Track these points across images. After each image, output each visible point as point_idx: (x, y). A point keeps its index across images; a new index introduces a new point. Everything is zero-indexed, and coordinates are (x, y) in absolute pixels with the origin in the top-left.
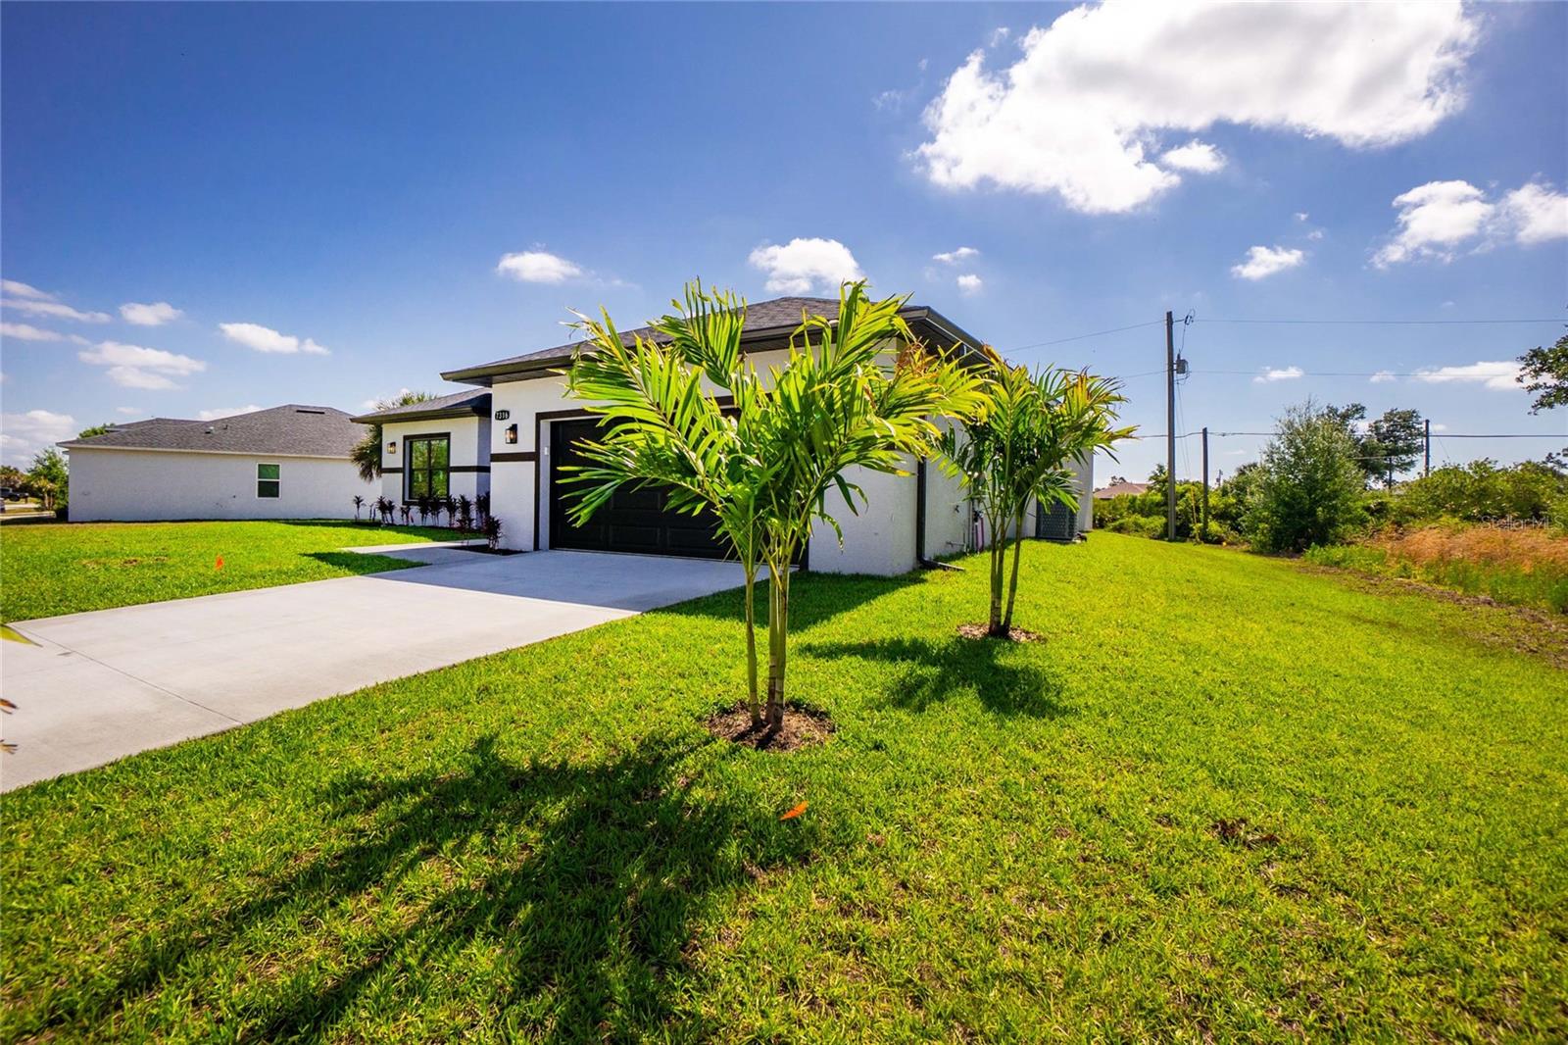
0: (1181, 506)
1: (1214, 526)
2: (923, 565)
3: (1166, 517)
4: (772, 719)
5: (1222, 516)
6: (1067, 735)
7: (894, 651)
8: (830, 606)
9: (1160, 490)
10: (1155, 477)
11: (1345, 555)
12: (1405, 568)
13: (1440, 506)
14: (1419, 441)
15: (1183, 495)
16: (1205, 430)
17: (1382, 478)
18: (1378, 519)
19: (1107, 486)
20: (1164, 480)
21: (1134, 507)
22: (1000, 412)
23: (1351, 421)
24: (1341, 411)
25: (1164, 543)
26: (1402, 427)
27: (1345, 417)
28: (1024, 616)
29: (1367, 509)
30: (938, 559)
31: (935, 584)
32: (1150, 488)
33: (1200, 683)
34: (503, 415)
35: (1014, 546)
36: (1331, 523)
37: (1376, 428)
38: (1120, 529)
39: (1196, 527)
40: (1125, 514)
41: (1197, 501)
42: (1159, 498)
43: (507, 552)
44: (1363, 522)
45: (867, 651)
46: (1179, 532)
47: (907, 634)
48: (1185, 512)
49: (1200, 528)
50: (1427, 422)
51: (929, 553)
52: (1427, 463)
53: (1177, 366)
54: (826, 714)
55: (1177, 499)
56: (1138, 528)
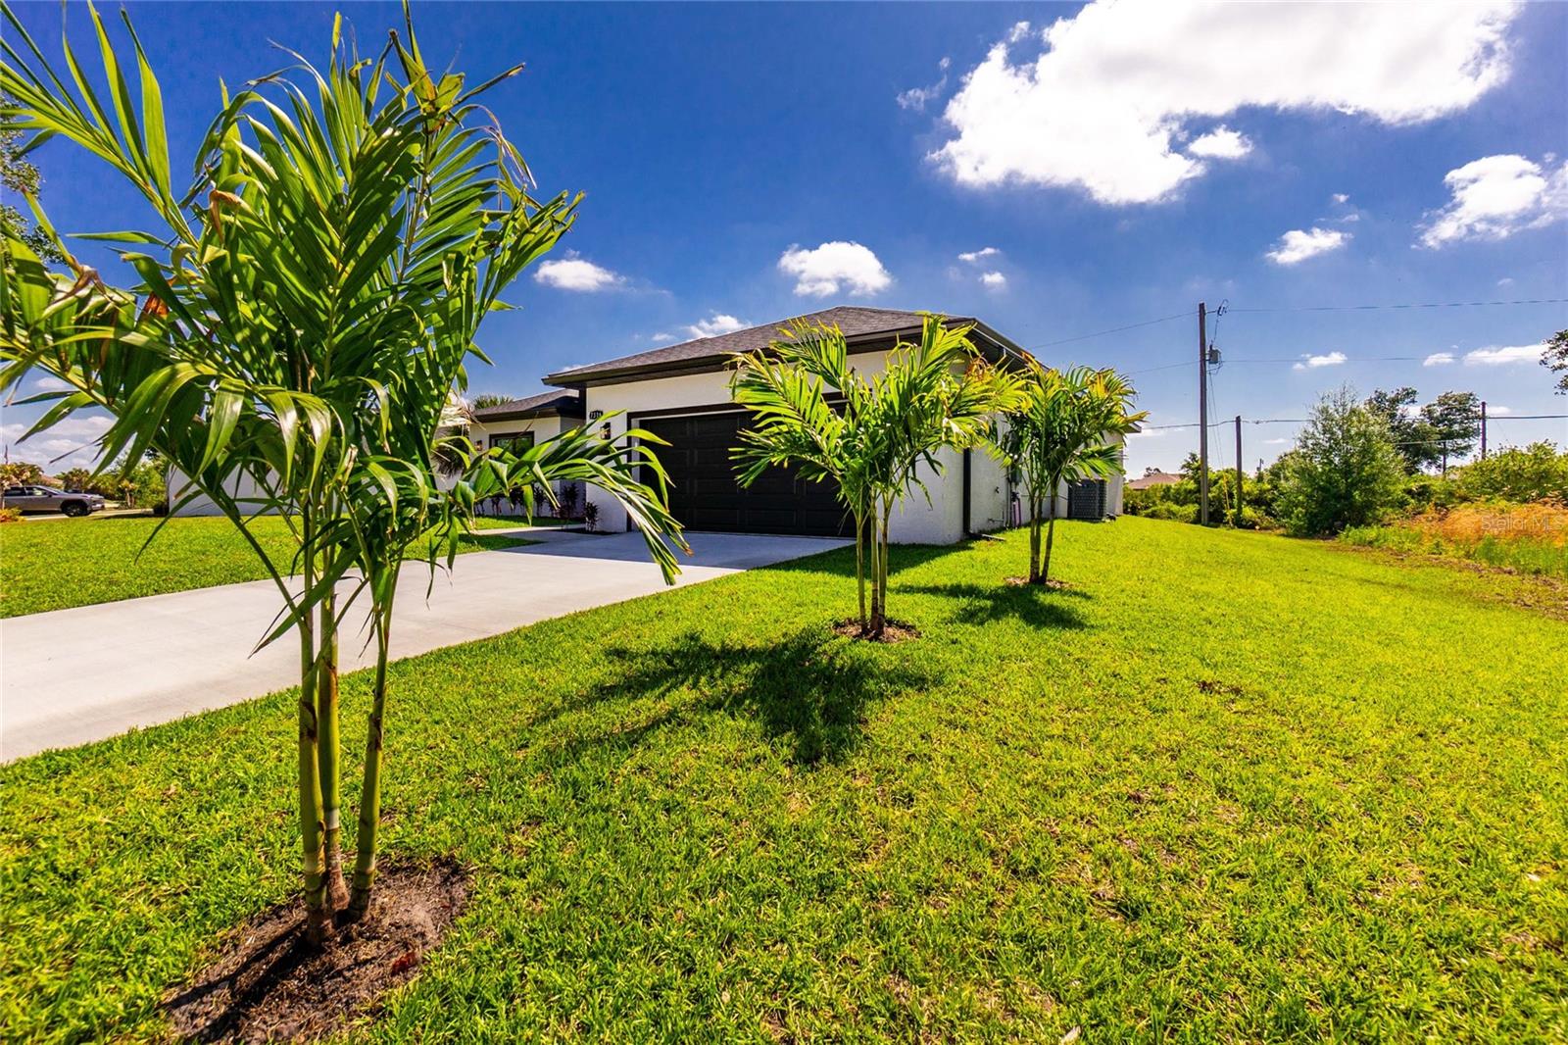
0: (1214, 493)
1: (1248, 512)
2: (969, 537)
3: (1200, 504)
4: (876, 625)
5: (1257, 502)
6: (1093, 639)
7: (955, 591)
8: (898, 563)
9: (1192, 478)
10: (1188, 466)
11: (1379, 535)
12: (1437, 545)
13: (1497, 490)
14: (1477, 424)
15: (1216, 482)
16: (1238, 419)
17: (1435, 463)
18: (1419, 501)
19: (1141, 477)
20: (1198, 468)
21: (1166, 495)
22: (1036, 405)
23: (1401, 406)
24: (1390, 396)
25: (1199, 527)
26: (1458, 410)
27: (1395, 401)
28: (1057, 572)
29: (1409, 492)
30: (981, 532)
31: (980, 550)
32: (1182, 476)
33: (1204, 614)
34: (597, 414)
35: (1047, 524)
36: (1369, 506)
37: (1429, 413)
38: (1153, 515)
39: (1230, 513)
40: (1158, 502)
41: (1231, 487)
42: (1192, 486)
43: (603, 533)
44: (1402, 504)
45: (934, 591)
46: (1213, 517)
47: (964, 582)
48: (1218, 499)
49: (1234, 514)
50: (1484, 404)
51: (974, 527)
52: (1484, 445)
53: (1209, 357)
54: (913, 627)
55: (1210, 486)
56: (1171, 515)
